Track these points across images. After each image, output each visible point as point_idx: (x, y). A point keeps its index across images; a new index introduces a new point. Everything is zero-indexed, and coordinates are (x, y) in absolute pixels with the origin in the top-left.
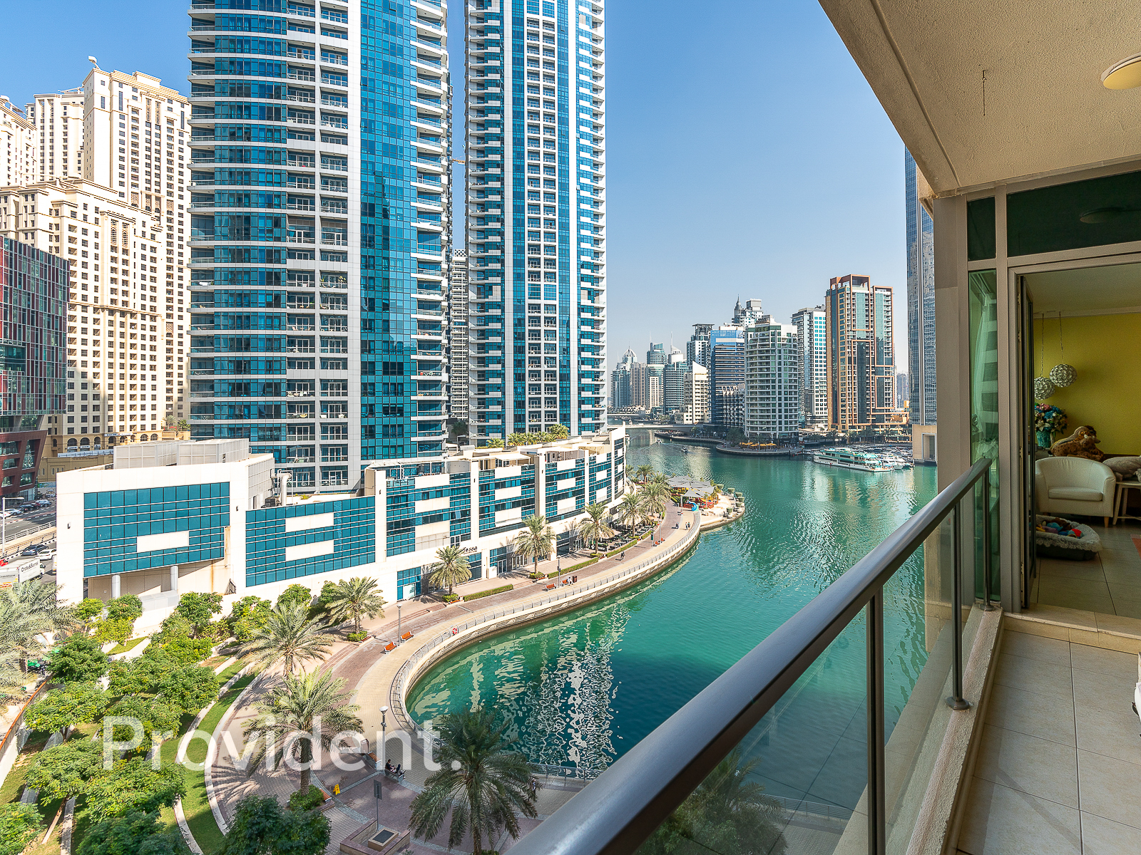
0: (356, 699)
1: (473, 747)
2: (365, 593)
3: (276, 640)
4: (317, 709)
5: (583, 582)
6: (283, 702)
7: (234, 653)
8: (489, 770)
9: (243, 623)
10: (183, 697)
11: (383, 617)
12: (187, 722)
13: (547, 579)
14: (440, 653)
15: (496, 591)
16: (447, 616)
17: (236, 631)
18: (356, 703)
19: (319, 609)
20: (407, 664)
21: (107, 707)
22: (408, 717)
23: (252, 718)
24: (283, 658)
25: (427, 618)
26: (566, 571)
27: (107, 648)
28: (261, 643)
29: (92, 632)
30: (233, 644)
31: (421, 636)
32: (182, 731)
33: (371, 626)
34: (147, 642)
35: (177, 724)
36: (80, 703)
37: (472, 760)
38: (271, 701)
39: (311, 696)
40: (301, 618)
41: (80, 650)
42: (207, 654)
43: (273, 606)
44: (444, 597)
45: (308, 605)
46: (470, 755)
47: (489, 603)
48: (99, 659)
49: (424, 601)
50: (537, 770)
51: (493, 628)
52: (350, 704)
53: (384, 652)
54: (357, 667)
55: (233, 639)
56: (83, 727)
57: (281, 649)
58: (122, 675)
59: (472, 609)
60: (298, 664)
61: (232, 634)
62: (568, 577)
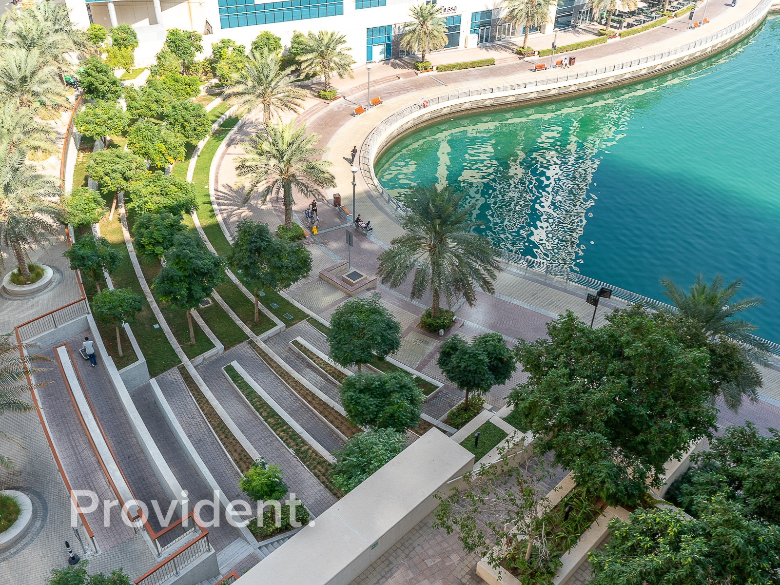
0: (328, 156)
1: (438, 221)
2: (334, 49)
3: (254, 87)
4: (295, 158)
5: (580, 66)
6: (266, 146)
7: (219, 94)
8: (451, 244)
9: (222, 66)
10: (184, 127)
11: (352, 77)
12: (190, 149)
13: (536, 58)
14: (409, 125)
15: (474, 65)
16: (418, 86)
17: (218, 72)
18: (329, 160)
19: (288, 61)
20: (374, 131)
21: (129, 125)
22: (376, 181)
23: (241, 157)
24: (262, 106)
25: (397, 85)
26: (563, 50)
27: (118, 73)
28: (240, 88)
29: (104, 56)
30: (217, 86)
31: (391, 104)
32: (188, 156)
33: (340, 85)
34: (147, 74)
35: (183, 150)
36: (110, 119)
37: (436, 232)
38: (255, 144)
39: (289, 145)
40: (274, 68)
41: (99, 72)
42: (196, 91)
43: (247, 52)
44: (417, 65)
45: (279, 55)
46: (435, 228)
47: (466, 77)
48: (114, 83)
49: (394, 66)
50: (499, 255)
51: (467, 106)
52: (324, 159)
53: (353, 115)
54: (329, 124)
55: (215, 81)
56: (117, 139)
57: (258, 96)
58: (134, 99)
59: (445, 82)
60: (275, 114)
61: (215, 76)
62: (564, 57)
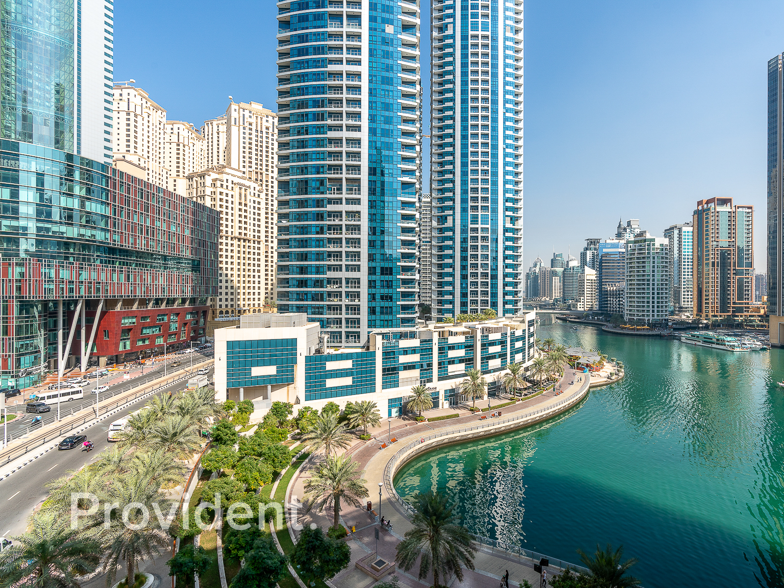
0: (364, 476)
1: (434, 518)
2: (370, 411)
3: (321, 434)
4: (343, 479)
5: (505, 416)
6: (325, 472)
7: (299, 439)
8: (444, 534)
9: (303, 422)
10: (273, 461)
11: (380, 427)
12: (276, 475)
13: (481, 412)
14: (414, 453)
15: (448, 417)
16: (418, 430)
17: (300, 426)
18: (365, 479)
19: (343, 418)
20: (393, 458)
21: (238, 461)
22: (394, 491)
23: (308, 479)
24: (325, 445)
25: (406, 430)
26: (494, 408)
27: (238, 428)
28: (313, 435)
29: (231, 418)
30: (298, 434)
31: (402, 441)
32: (274, 481)
33: (373, 431)
34: (256, 427)
35: (271, 476)
36: (225, 457)
37: (434, 526)
38: (318, 470)
39: (340, 470)
40: (334, 422)
41: (225, 428)
42: (285, 438)
43: (319, 413)
44: (416, 418)
45: (337, 415)
46: (432, 522)
47: (444, 425)
48: (234, 434)
49: (404, 419)
50: (474, 539)
51: (446, 441)
52: (361, 478)
53: (380, 449)
54: (366, 455)
55: (298, 431)
56: (227, 471)
57: (323, 440)
58: (244, 444)
59: (433, 427)
60: (333, 450)
61: (298, 428)
62: (495, 412)
